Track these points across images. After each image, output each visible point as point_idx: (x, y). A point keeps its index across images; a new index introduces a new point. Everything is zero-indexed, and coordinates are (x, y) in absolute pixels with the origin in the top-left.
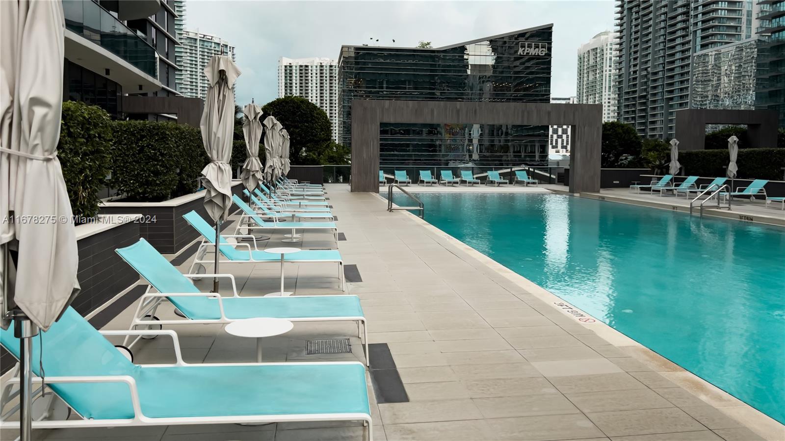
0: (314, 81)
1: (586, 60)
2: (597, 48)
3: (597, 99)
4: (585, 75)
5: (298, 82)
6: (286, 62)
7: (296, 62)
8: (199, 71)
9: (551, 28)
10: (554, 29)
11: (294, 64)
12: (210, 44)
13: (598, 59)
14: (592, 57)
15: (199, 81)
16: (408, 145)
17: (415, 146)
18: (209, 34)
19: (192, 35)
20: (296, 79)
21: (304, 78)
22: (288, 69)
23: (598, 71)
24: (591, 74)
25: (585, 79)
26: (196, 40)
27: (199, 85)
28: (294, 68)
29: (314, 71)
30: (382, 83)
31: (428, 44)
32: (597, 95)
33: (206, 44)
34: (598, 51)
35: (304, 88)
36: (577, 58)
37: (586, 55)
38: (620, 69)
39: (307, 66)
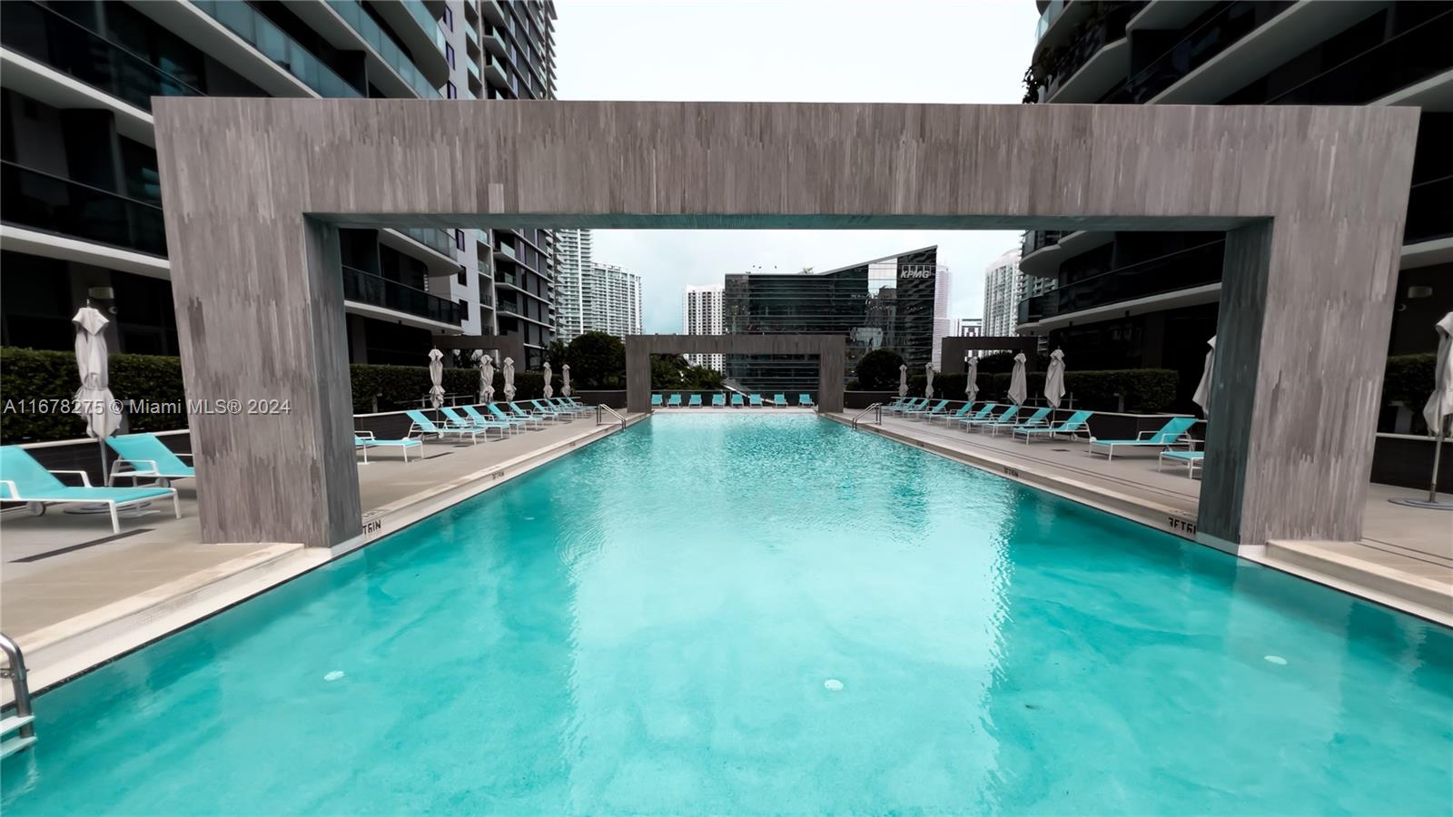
0: (717, 308)
1: (994, 279)
2: (1005, 267)
3: (1004, 320)
4: (993, 295)
5: (701, 309)
6: (690, 289)
7: (699, 290)
8: (608, 301)
9: (935, 250)
10: (938, 251)
11: (697, 292)
12: (617, 275)
13: (1007, 278)
14: (1000, 276)
15: (608, 311)
16: (789, 370)
17: (796, 370)
18: (617, 266)
19: (600, 267)
20: (699, 307)
21: (706, 305)
22: (692, 297)
23: (1006, 291)
24: (999, 293)
25: (993, 299)
26: (604, 271)
27: (608, 315)
28: (697, 295)
29: (717, 298)
30: (763, 308)
31: (811, 269)
32: (1005, 316)
33: (614, 274)
34: (1007, 269)
35: (707, 315)
36: (985, 278)
37: (994, 274)
38: (1023, 289)
39: (709, 293)
